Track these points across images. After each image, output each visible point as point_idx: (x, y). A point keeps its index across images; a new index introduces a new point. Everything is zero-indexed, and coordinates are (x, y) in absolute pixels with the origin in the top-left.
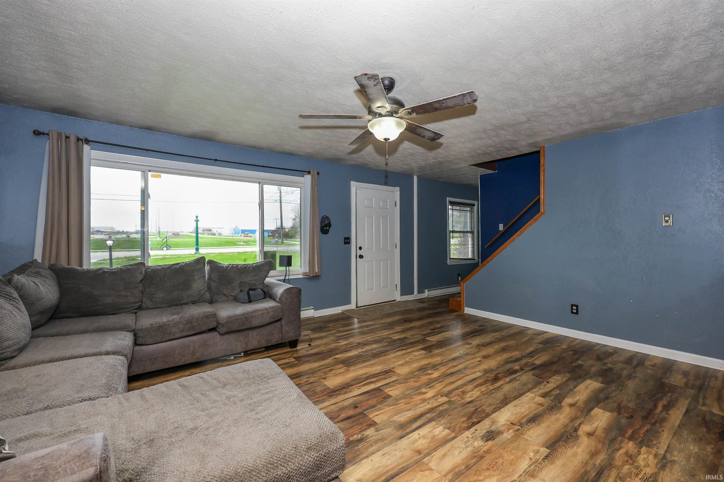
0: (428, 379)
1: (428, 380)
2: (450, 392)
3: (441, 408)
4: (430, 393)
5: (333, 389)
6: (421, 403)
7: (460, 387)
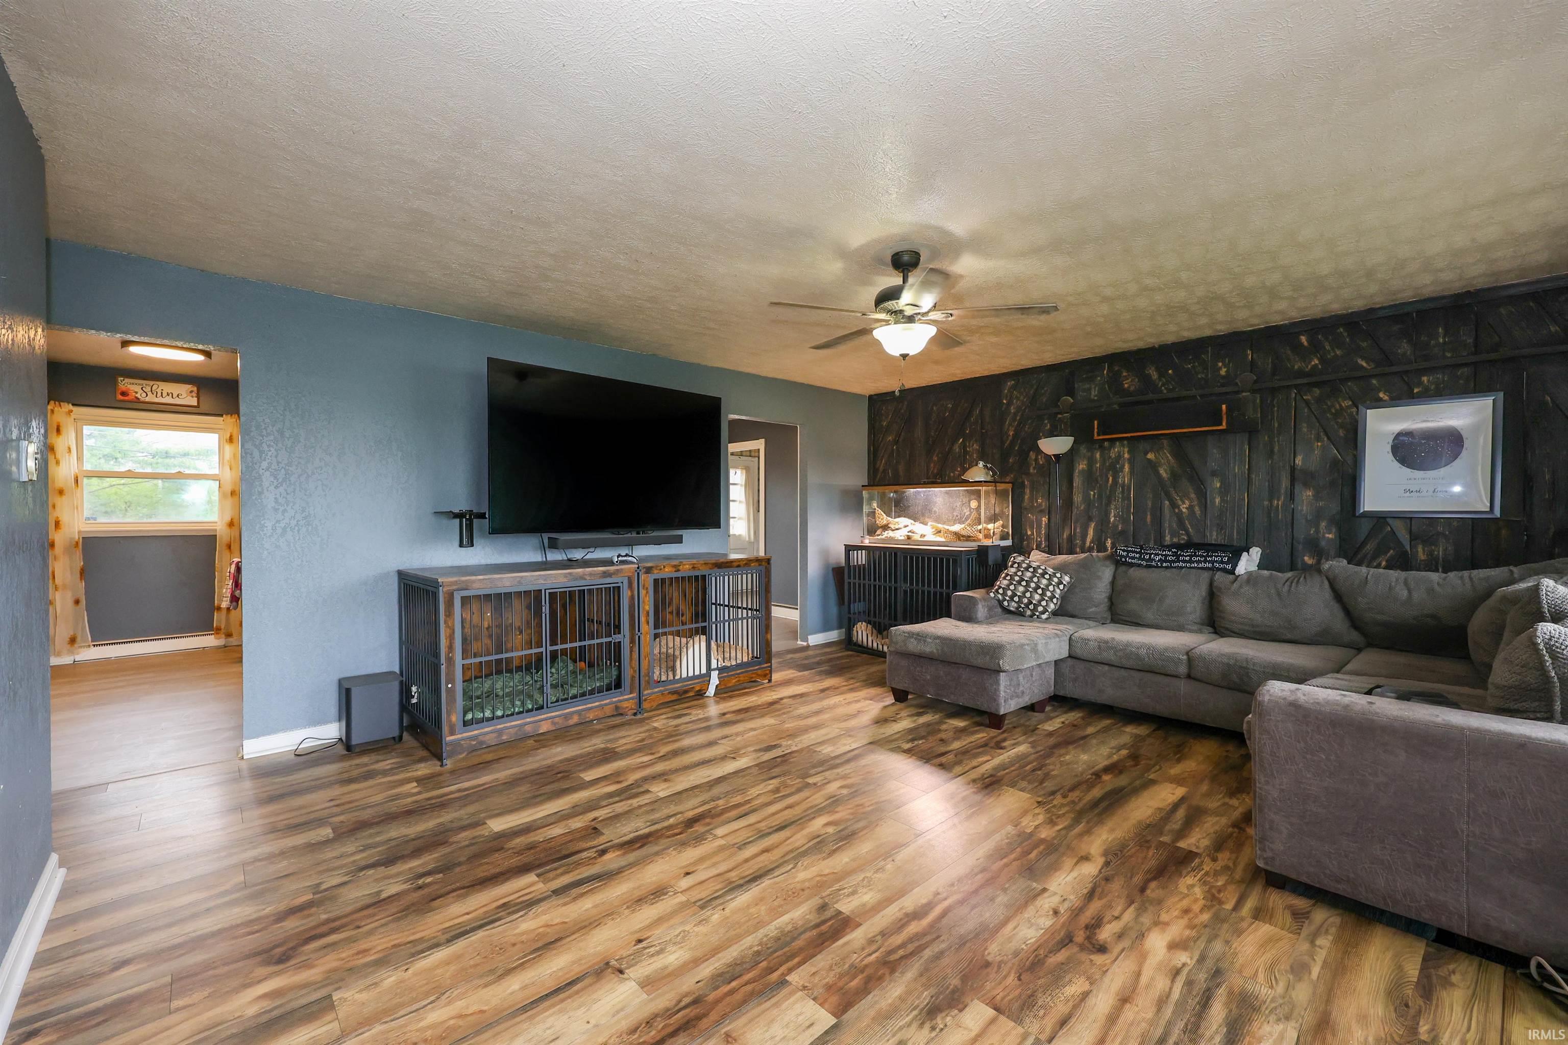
0: (837, 812)
1: (836, 810)
2: (799, 790)
3: (821, 769)
4: (833, 788)
5: (1002, 786)
6: (849, 774)
7: (777, 799)
